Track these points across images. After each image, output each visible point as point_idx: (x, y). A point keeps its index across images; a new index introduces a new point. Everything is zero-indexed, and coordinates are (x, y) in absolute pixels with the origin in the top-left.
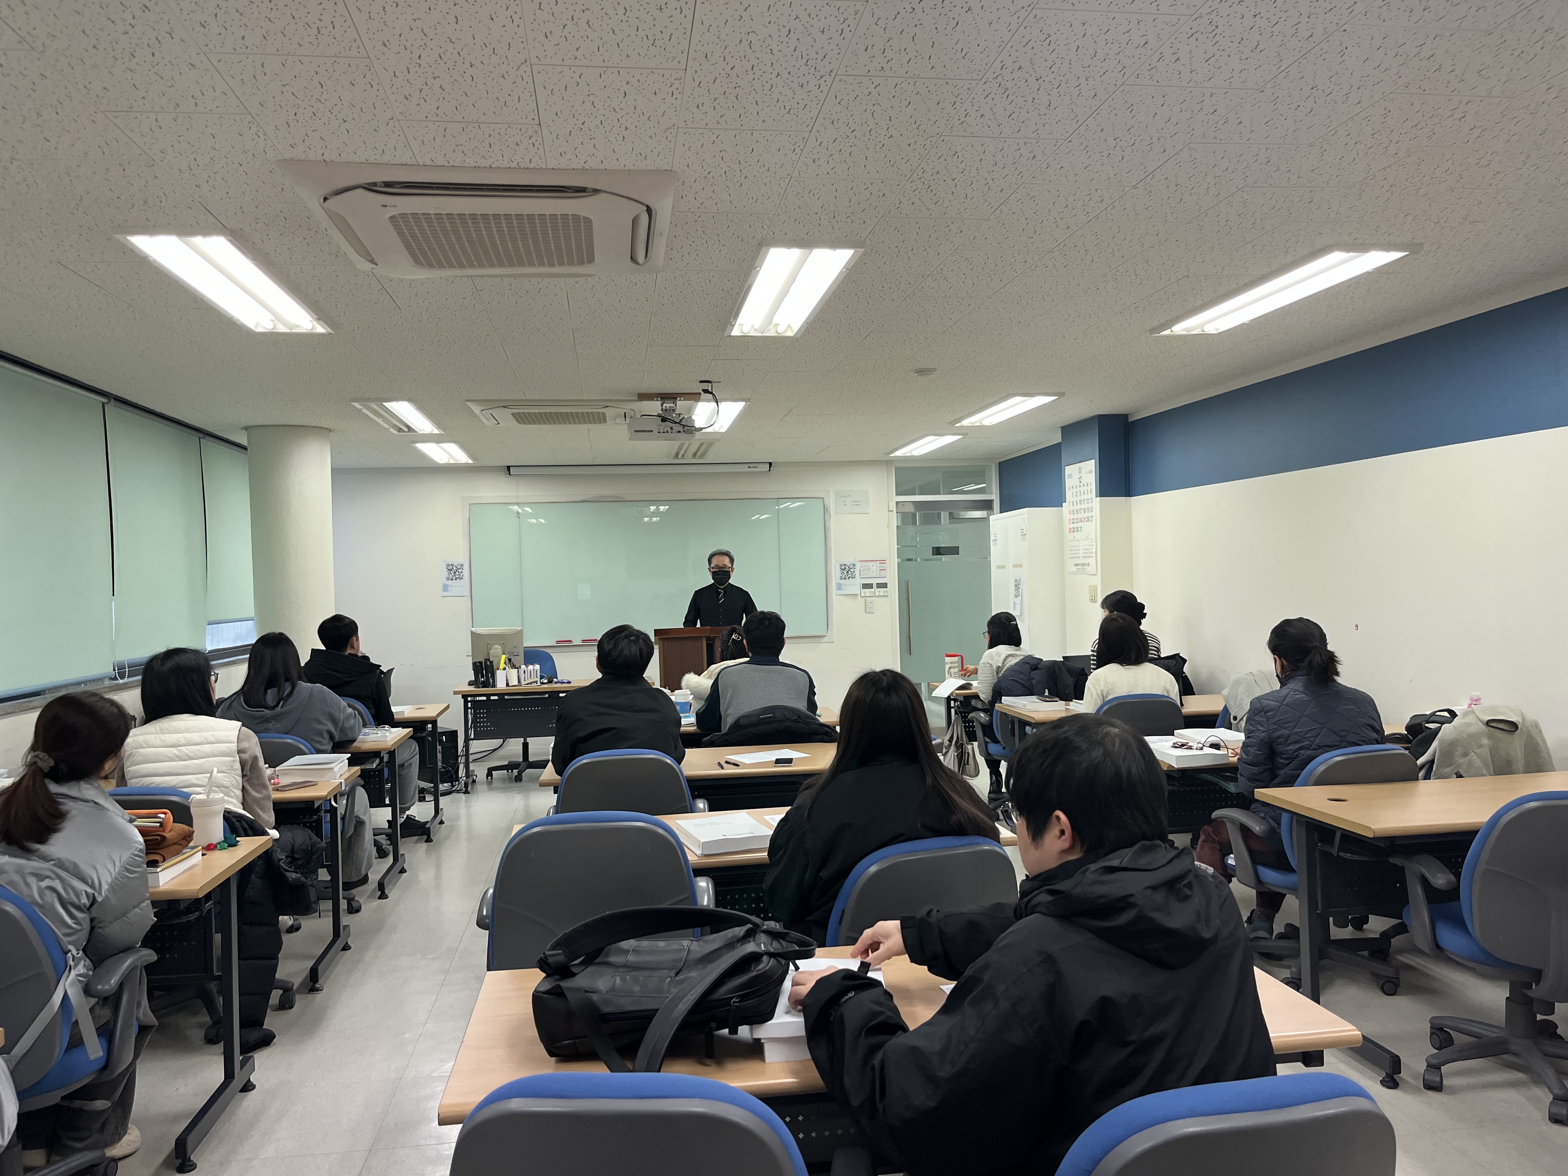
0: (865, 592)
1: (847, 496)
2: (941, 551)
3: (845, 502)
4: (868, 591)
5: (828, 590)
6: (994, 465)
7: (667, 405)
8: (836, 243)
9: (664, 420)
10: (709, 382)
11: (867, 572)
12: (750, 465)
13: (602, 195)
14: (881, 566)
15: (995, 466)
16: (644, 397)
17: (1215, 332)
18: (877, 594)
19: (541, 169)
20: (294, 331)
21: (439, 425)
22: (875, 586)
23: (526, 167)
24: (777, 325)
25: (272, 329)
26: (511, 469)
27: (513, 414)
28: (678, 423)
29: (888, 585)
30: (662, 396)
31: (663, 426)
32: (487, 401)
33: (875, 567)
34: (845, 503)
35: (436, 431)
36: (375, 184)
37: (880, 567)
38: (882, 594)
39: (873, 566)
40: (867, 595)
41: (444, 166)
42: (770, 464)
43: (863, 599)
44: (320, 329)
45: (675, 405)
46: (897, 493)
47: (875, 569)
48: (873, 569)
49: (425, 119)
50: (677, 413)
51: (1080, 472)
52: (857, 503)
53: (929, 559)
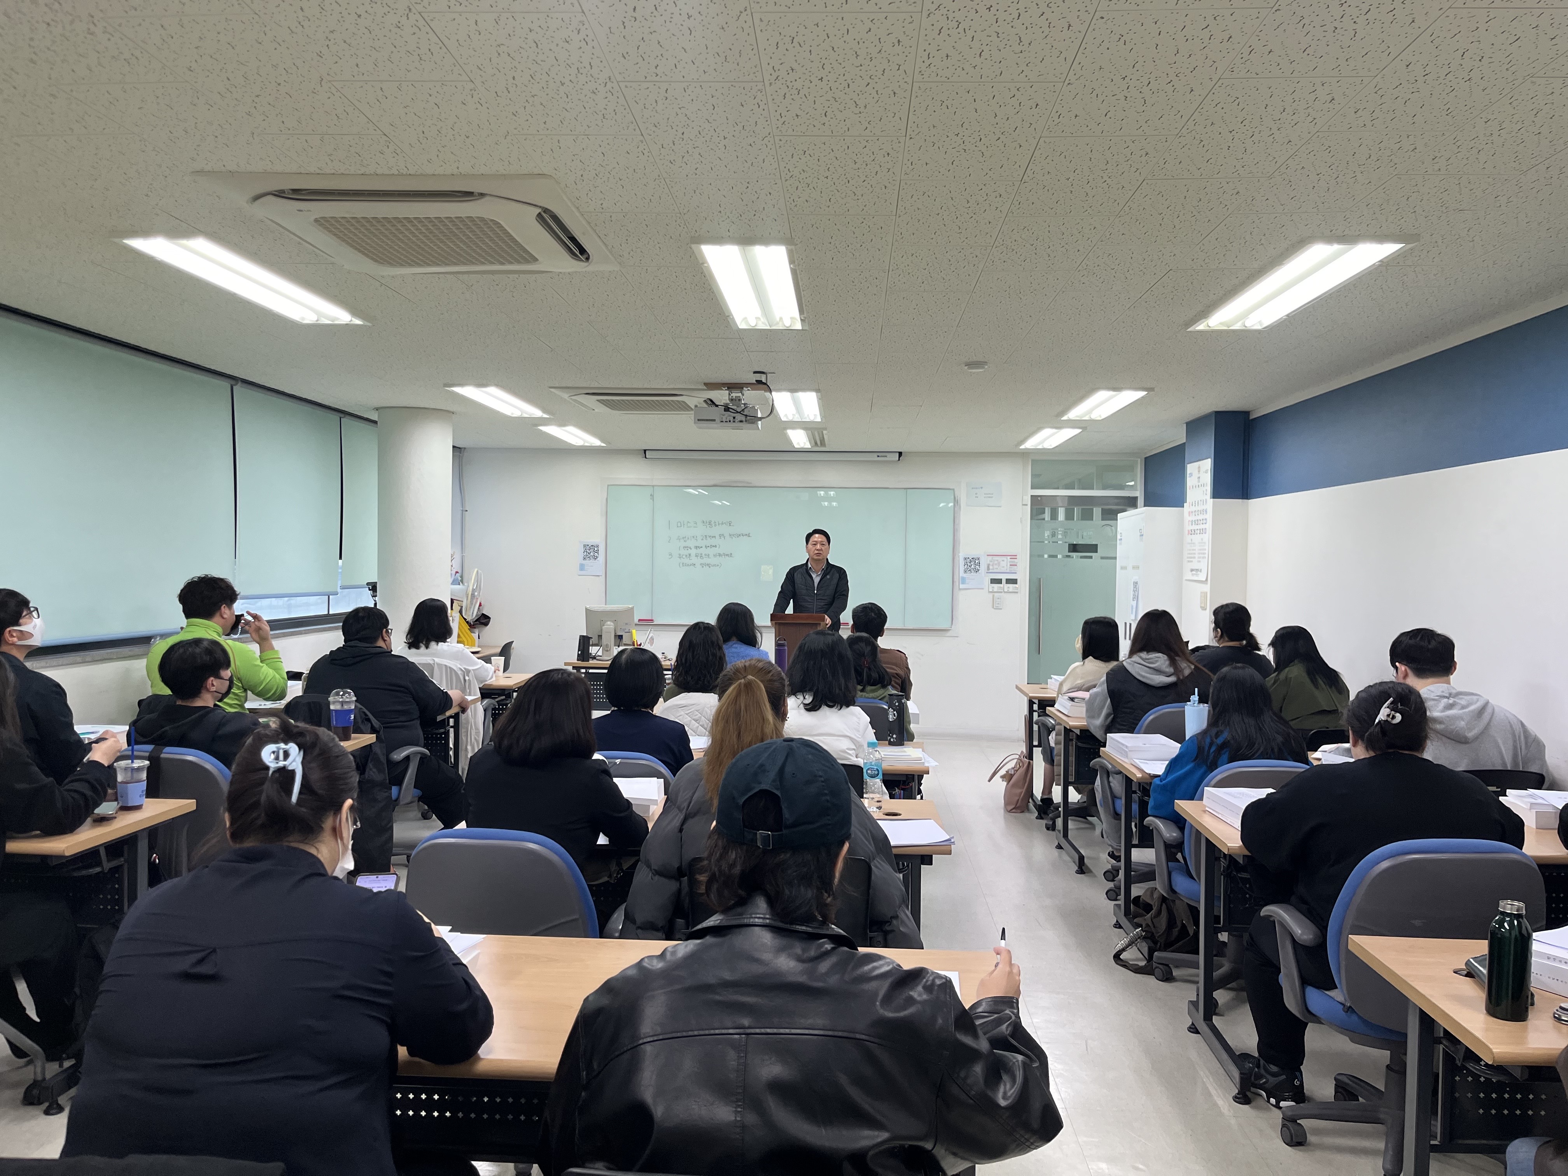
0: (993, 587)
1: (979, 488)
2: (1078, 547)
3: (976, 494)
4: (996, 586)
5: (954, 583)
6: (1139, 460)
7: (734, 395)
9: (727, 409)
10: (763, 373)
11: (995, 567)
12: (879, 454)
13: (487, 198)
15: (1141, 460)
16: (710, 386)
17: (1258, 327)
18: (1006, 590)
19: (422, 175)
20: (336, 322)
21: (544, 411)
22: (1004, 581)
23: (408, 173)
24: (779, 317)
25: (317, 321)
26: (647, 452)
27: (598, 400)
28: (740, 412)
29: (1018, 581)
30: (729, 386)
31: (726, 416)
32: (567, 388)
33: (1005, 562)
34: (977, 496)
35: (545, 416)
36: (283, 191)
37: (1010, 562)
38: (1011, 590)
39: (1003, 561)
40: (995, 590)
41: (334, 174)
42: (900, 454)
43: (991, 595)
44: (358, 322)
45: (743, 395)
46: (1032, 488)
47: (1005, 563)
48: (1003, 564)
49: (280, 132)
50: (743, 402)
51: (1199, 472)
52: (989, 496)
53: (1066, 557)
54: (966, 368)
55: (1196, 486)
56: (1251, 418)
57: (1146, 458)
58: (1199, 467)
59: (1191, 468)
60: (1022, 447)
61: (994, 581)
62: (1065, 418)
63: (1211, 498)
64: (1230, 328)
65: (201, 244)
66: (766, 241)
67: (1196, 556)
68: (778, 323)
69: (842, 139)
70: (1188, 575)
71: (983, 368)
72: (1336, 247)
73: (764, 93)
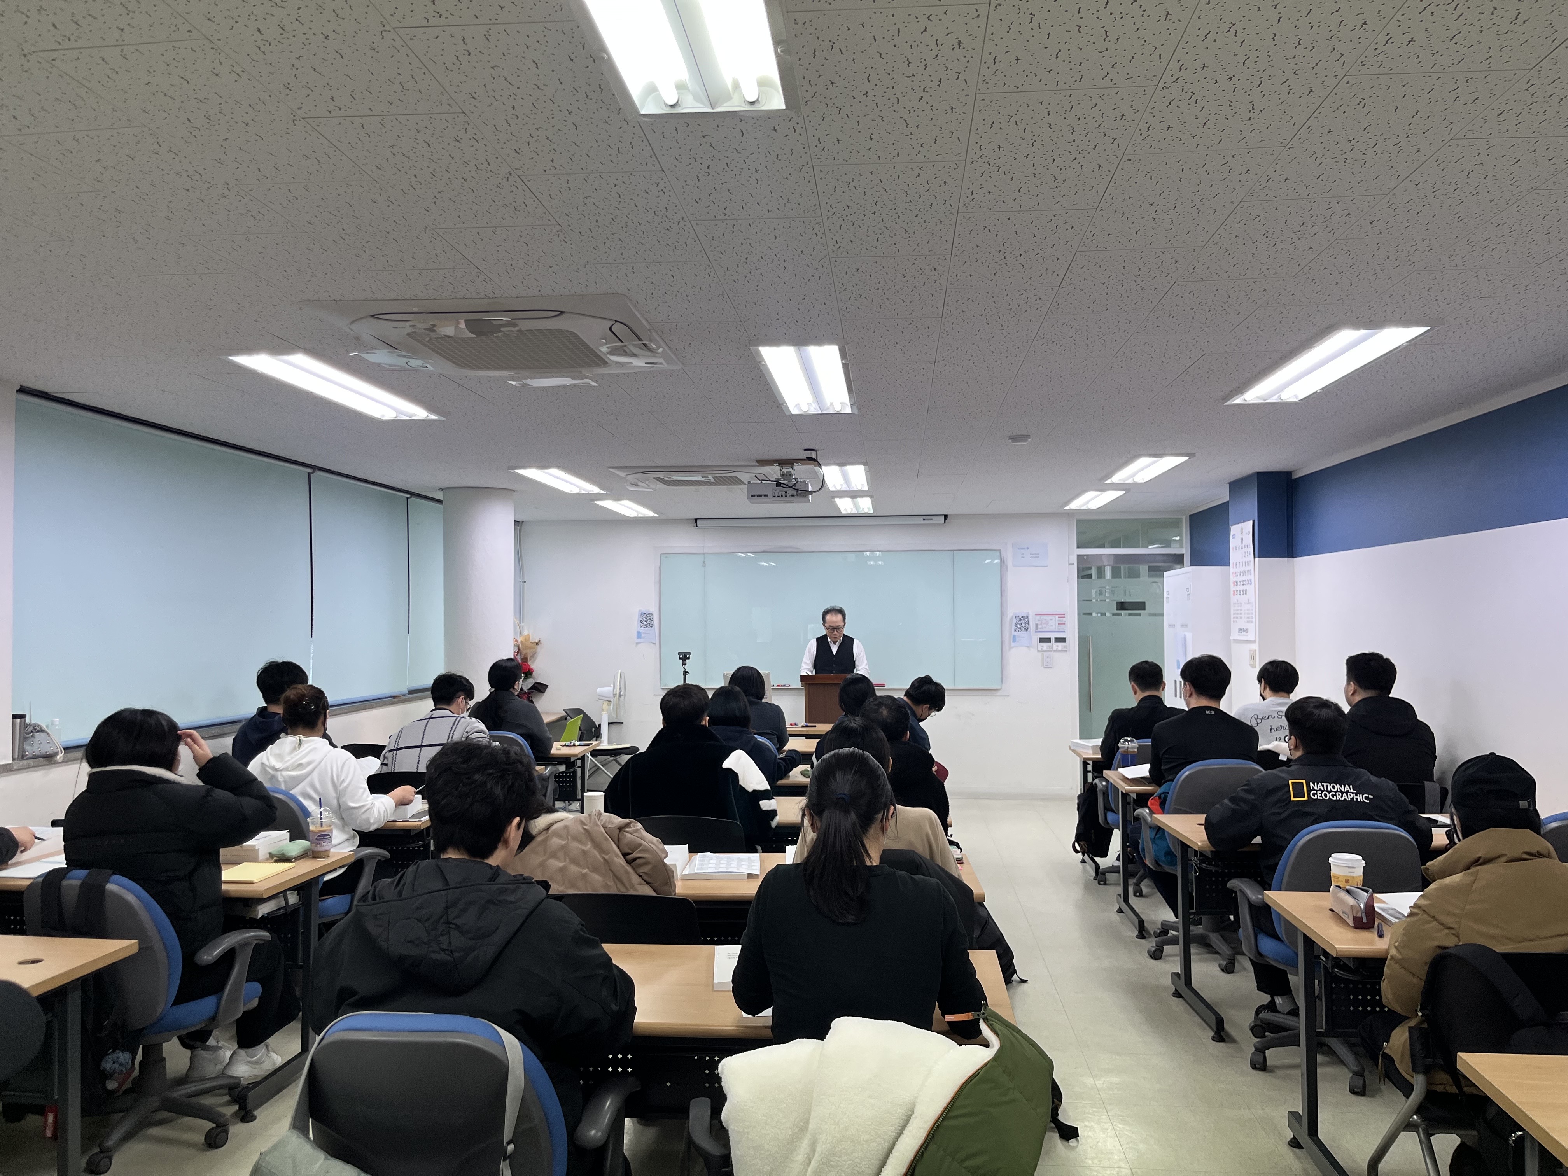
0: (1042, 647)
1: (1025, 549)
2: (1126, 605)
3: (1022, 554)
4: (1045, 645)
5: (1004, 642)
6: (1183, 518)
7: (785, 470)
9: (779, 484)
10: (813, 450)
11: (1045, 625)
12: (925, 517)
13: (566, 315)
14: (1061, 621)
15: (1186, 518)
16: (762, 462)
17: (1295, 400)
18: (1055, 649)
19: (506, 297)
20: (413, 418)
21: (601, 487)
22: (1053, 640)
23: (494, 297)
25: (396, 417)
26: (698, 521)
27: (654, 478)
28: (791, 487)
29: (1067, 640)
30: (780, 462)
31: (778, 490)
32: (626, 467)
33: (1053, 621)
34: (1023, 556)
35: (602, 492)
36: (380, 315)
37: (1058, 621)
38: (1060, 649)
39: (1051, 620)
40: (1045, 649)
41: (426, 299)
42: (946, 517)
43: (1040, 654)
44: (433, 417)
45: (794, 470)
46: (1081, 547)
47: (1053, 624)
48: (1051, 623)
49: (384, 269)
50: (794, 477)
51: (1242, 533)
52: (1035, 556)
53: (1114, 615)
54: (1010, 441)
56: (1294, 477)
57: (1190, 516)
59: (1234, 530)
60: (1065, 509)
61: (1042, 640)
62: (1108, 482)
63: (1254, 557)
64: (1267, 401)
65: (300, 359)
66: (819, 341)
68: (828, 408)
69: (892, 258)
70: (1236, 633)
71: (1027, 441)
72: (1362, 332)
73: (822, 225)
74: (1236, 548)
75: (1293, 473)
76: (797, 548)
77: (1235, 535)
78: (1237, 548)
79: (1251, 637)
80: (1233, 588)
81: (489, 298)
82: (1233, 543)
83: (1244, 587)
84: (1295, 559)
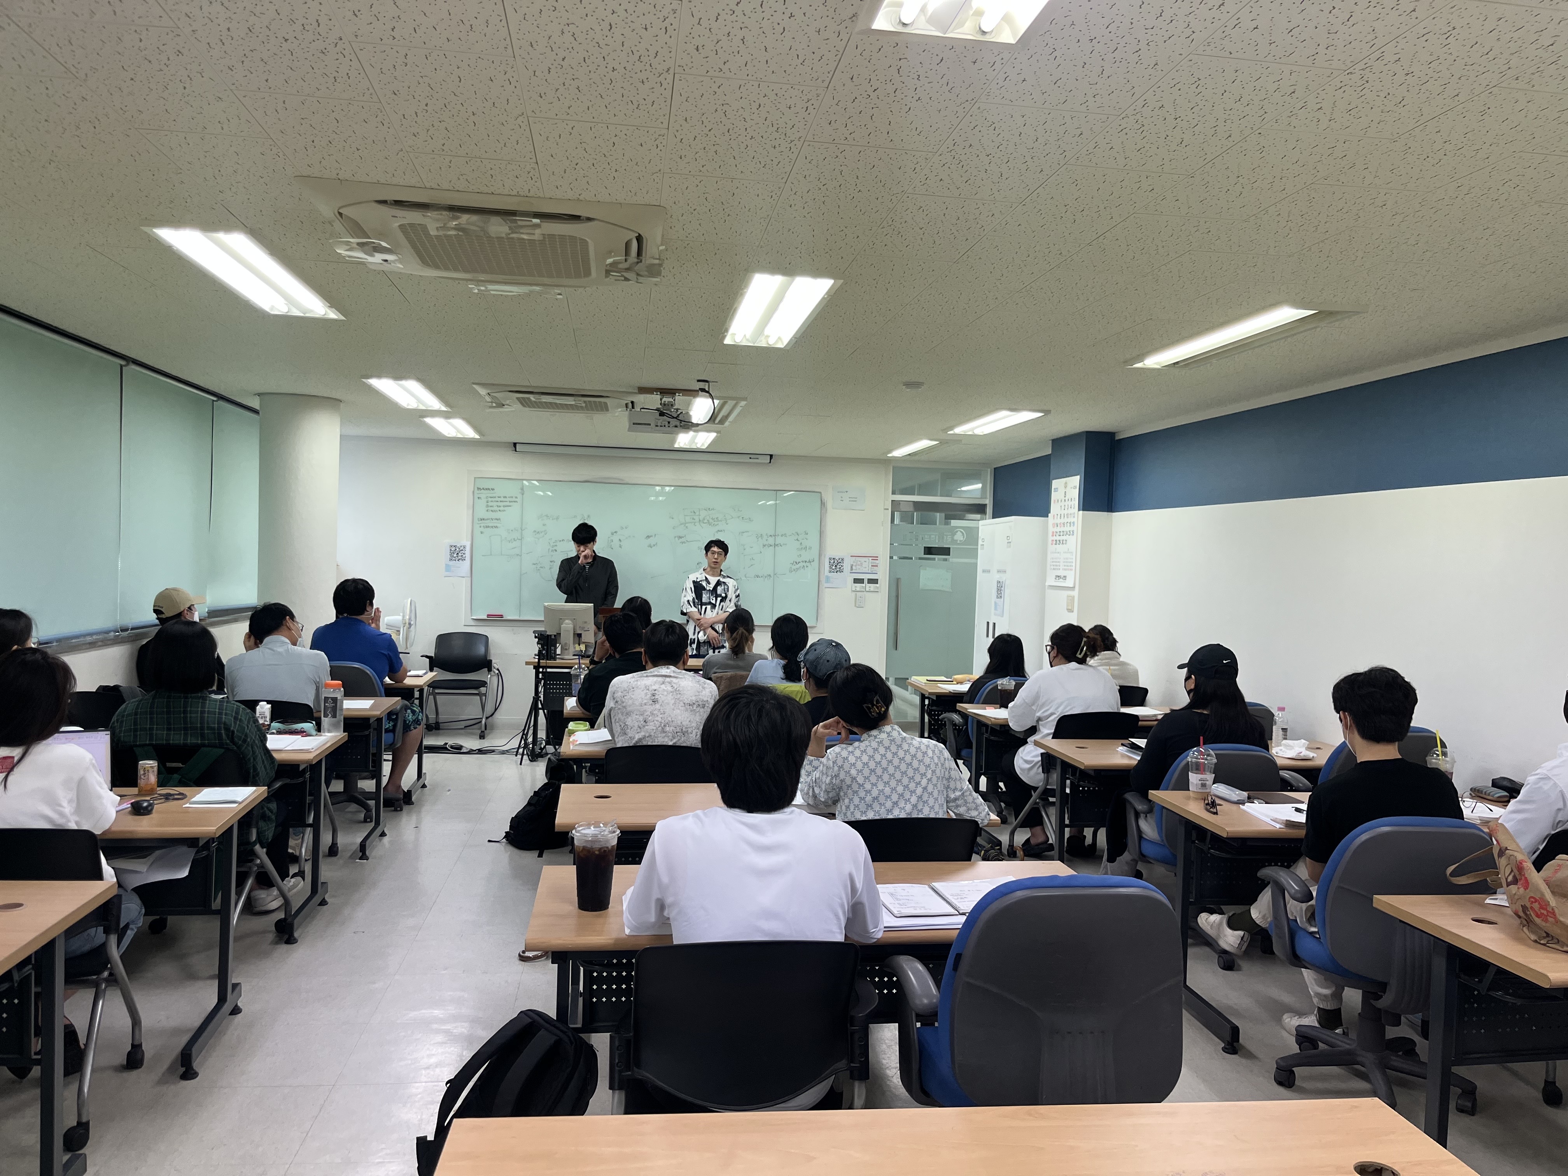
0: (856, 587)
1: (844, 492)
2: (933, 551)
3: (842, 497)
4: (858, 586)
5: (820, 581)
6: (989, 470)
7: (666, 400)
8: (817, 272)
9: (662, 414)
10: (706, 381)
11: (858, 567)
12: (752, 456)
13: (596, 222)
14: (875, 564)
16: (643, 390)
18: (867, 590)
19: (539, 197)
20: (307, 315)
21: (446, 403)
22: (866, 581)
23: (525, 195)
24: (768, 337)
25: (286, 312)
26: (518, 446)
27: (517, 398)
28: (676, 418)
29: (879, 581)
30: (661, 391)
31: (661, 421)
32: (493, 385)
33: (867, 563)
35: (444, 408)
37: (871, 563)
38: (872, 589)
40: (858, 589)
42: (771, 456)
43: (854, 593)
44: (333, 315)
45: (675, 400)
46: (894, 493)
47: (866, 565)
48: (865, 564)
49: (432, 152)
50: (675, 407)
51: (1066, 487)
52: (854, 500)
53: (920, 559)
54: (904, 387)
55: (1061, 501)
56: (1117, 438)
57: (995, 468)
58: (1066, 483)
59: (1057, 484)
60: (889, 455)
61: (856, 581)
62: (952, 432)
63: (1079, 510)
67: (1062, 564)
68: (760, 341)
70: (1051, 581)
71: (918, 388)
73: (928, 160)
74: (1058, 501)
75: (1116, 434)
76: (619, 479)
77: (1057, 488)
78: (1060, 501)
79: (1069, 583)
80: (1050, 538)
81: (520, 196)
82: (1054, 496)
83: (1064, 538)
84: (1114, 514)
